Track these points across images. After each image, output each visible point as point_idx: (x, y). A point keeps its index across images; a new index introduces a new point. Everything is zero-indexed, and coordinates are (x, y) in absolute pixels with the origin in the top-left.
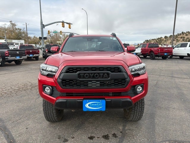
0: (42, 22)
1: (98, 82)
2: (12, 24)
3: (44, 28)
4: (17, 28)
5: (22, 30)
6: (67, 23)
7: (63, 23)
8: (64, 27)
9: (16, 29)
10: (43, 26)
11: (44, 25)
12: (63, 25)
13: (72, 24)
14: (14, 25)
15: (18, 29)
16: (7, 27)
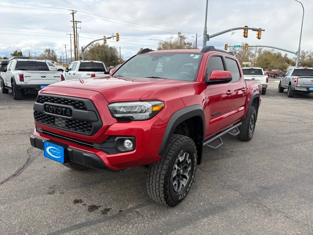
0: (206, 32)
1: (64, 120)
2: (180, 37)
3: (208, 40)
4: (186, 42)
5: (192, 45)
6: (254, 30)
7: (246, 29)
8: (247, 37)
9: (185, 44)
10: (207, 37)
11: (208, 35)
12: (245, 33)
13: (264, 30)
14: (182, 38)
15: (188, 44)
16: (173, 41)
